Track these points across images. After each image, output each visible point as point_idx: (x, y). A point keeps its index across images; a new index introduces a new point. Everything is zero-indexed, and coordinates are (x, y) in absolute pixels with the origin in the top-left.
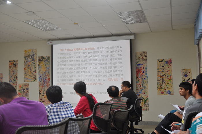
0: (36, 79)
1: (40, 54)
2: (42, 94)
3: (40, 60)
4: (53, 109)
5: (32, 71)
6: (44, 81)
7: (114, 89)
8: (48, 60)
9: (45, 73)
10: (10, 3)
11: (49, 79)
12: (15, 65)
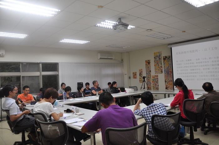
0: (162, 72)
1: (163, 55)
2: (167, 82)
3: (164, 59)
5: (160, 67)
6: (168, 73)
7: (208, 85)
8: (169, 59)
9: (168, 67)
10: (134, 27)
11: (171, 72)
12: (149, 63)
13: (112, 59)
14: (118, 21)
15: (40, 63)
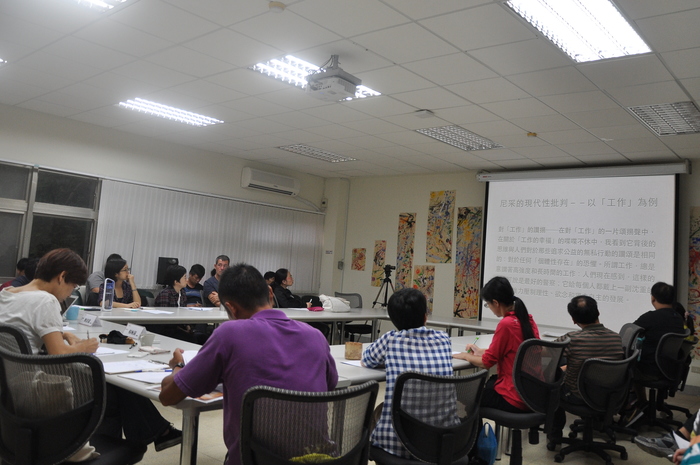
0: (450, 258)
1: (461, 202)
2: (461, 293)
3: (460, 216)
4: (394, 342)
5: (444, 240)
6: (468, 265)
8: (476, 217)
9: (470, 245)
10: (377, 94)
11: (477, 261)
12: (411, 224)
13: (290, 193)
14: (329, 65)
15: (33, 170)
